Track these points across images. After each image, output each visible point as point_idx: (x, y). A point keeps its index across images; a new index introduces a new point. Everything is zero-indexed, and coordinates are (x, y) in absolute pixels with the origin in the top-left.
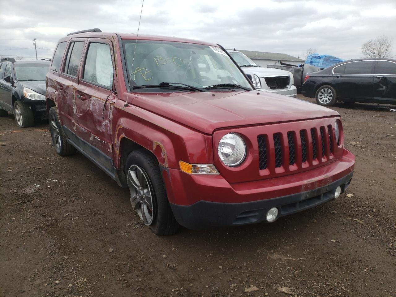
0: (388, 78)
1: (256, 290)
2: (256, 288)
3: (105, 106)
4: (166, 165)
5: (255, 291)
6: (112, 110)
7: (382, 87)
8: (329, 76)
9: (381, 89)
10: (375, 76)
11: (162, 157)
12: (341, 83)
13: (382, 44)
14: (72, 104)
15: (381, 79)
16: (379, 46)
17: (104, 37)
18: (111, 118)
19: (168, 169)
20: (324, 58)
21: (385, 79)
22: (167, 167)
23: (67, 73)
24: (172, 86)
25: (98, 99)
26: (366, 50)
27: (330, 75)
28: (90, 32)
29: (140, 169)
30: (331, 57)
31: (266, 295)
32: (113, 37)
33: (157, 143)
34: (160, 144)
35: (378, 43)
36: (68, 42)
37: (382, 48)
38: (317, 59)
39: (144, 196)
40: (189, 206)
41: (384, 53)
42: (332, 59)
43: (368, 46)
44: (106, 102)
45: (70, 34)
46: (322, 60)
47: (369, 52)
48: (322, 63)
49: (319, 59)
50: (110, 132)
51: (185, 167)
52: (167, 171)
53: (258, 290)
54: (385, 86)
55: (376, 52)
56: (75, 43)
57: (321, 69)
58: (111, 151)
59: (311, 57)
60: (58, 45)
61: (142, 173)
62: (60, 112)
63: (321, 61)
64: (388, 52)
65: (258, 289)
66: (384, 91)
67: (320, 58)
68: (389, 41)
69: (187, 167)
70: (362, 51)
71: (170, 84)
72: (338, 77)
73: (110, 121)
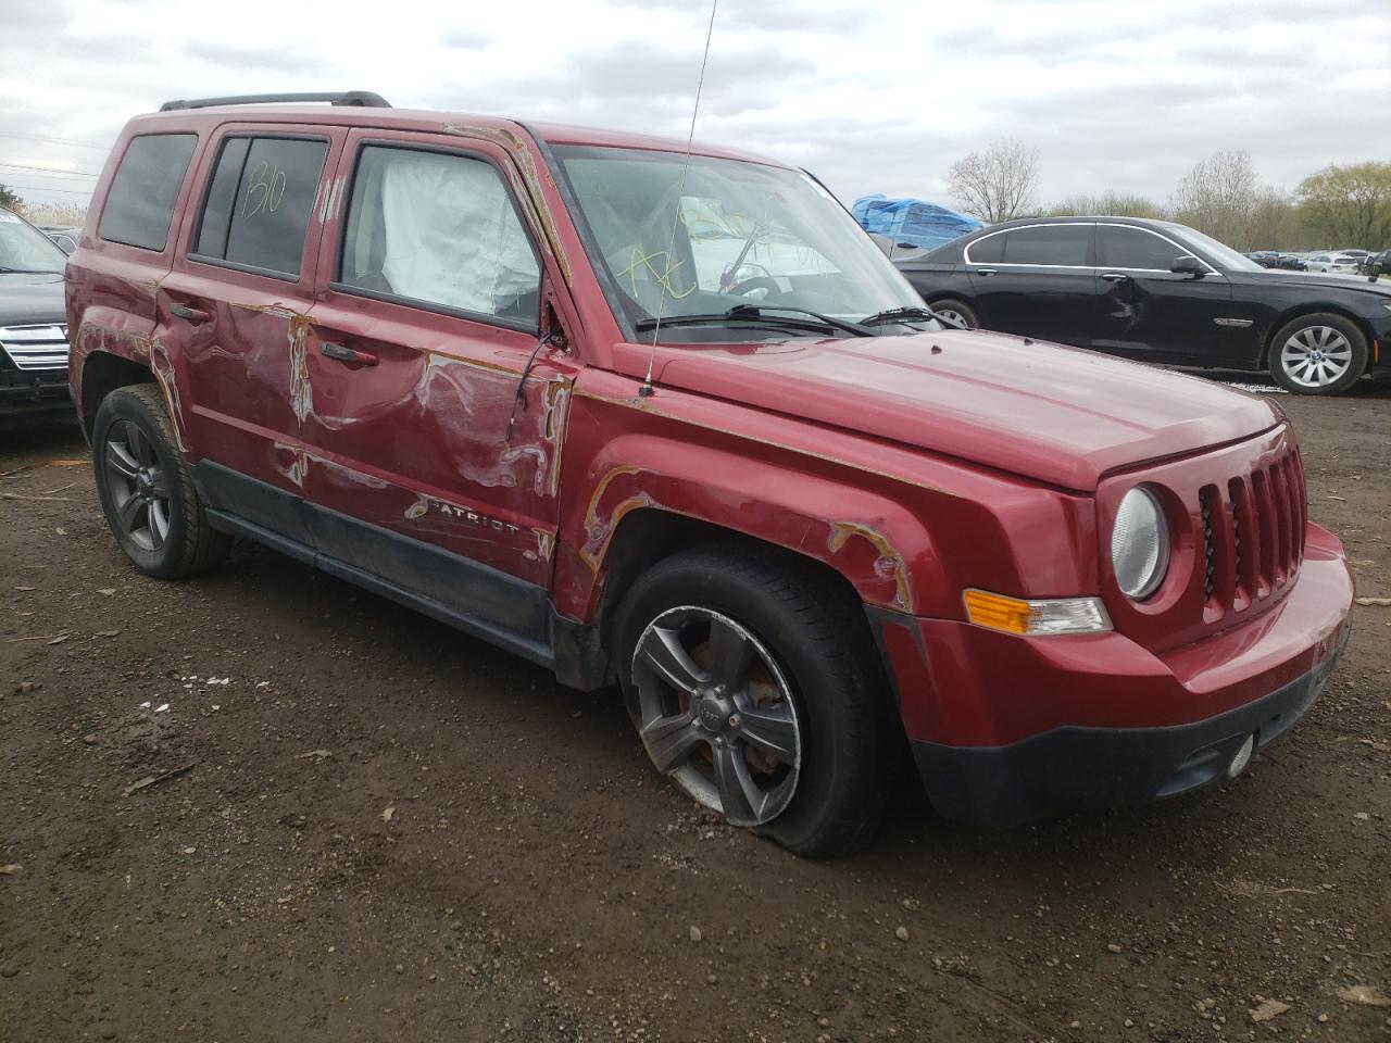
0: (1139, 282)
1: (1282, 1011)
2: (1281, 1007)
3: (521, 393)
4: (904, 602)
5: (1280, 1014)
6: (563, 409)
7: (1121, 309)
8: (952, 272)
9: (1119, 315)
10: (1098, 274)
11: (878, 576)
12: (998, 293)
13: (1006, 167)
14: (285, 379)
15: (1118, 283)
16: (998, 173)
17: (450, 129)
18: (556, 437)
19: (916, 621)
20: (906, 209)
21: (1129, 284)
22: (911, 612)
23: (225, 258)
24: (773, 320)
25: (472, 365)
26: (964, 184)
27: (958, 268)
28: (329, 104)
29: (732, 622)
30: (929, 207)
31: (1322, 1022)
32: (505, 132)
33: (854, 527)
34: (871, 532)
35: (997, 162)
36: (203, 135)
37: (1007, 179)
38: (887, 211)
39: (736, 717)
40: (999, 747)
41: (1015, 195)
42: (933, 214)
43: (967, 171)
44: (524, 379)
45: (179, 105)
46: (900, 216)
47: (971, 191)
48: (901, 225)
49: (892, 214)
50: (545, 485)
51: (987, 610)
52: (907, 627)
53: (1288, 1010)
54: (1130, 303)
55: (991, 192)
56: (256, 141)
57: (900, 246)
58: (543, 558)
59: (866, 207)
60: (129, 144)
61: (745, 634)
62: (186, 408)
63: (897, 219)
64: (1028, 190)
65: (1287, 1007)
66: (1127, 319)
67: (891, 208)
68: (1028, 157)
69: (1006, 609)
70: (950, 186)
71: (762, 313)
72: (984, 274)
73: (549, 449)
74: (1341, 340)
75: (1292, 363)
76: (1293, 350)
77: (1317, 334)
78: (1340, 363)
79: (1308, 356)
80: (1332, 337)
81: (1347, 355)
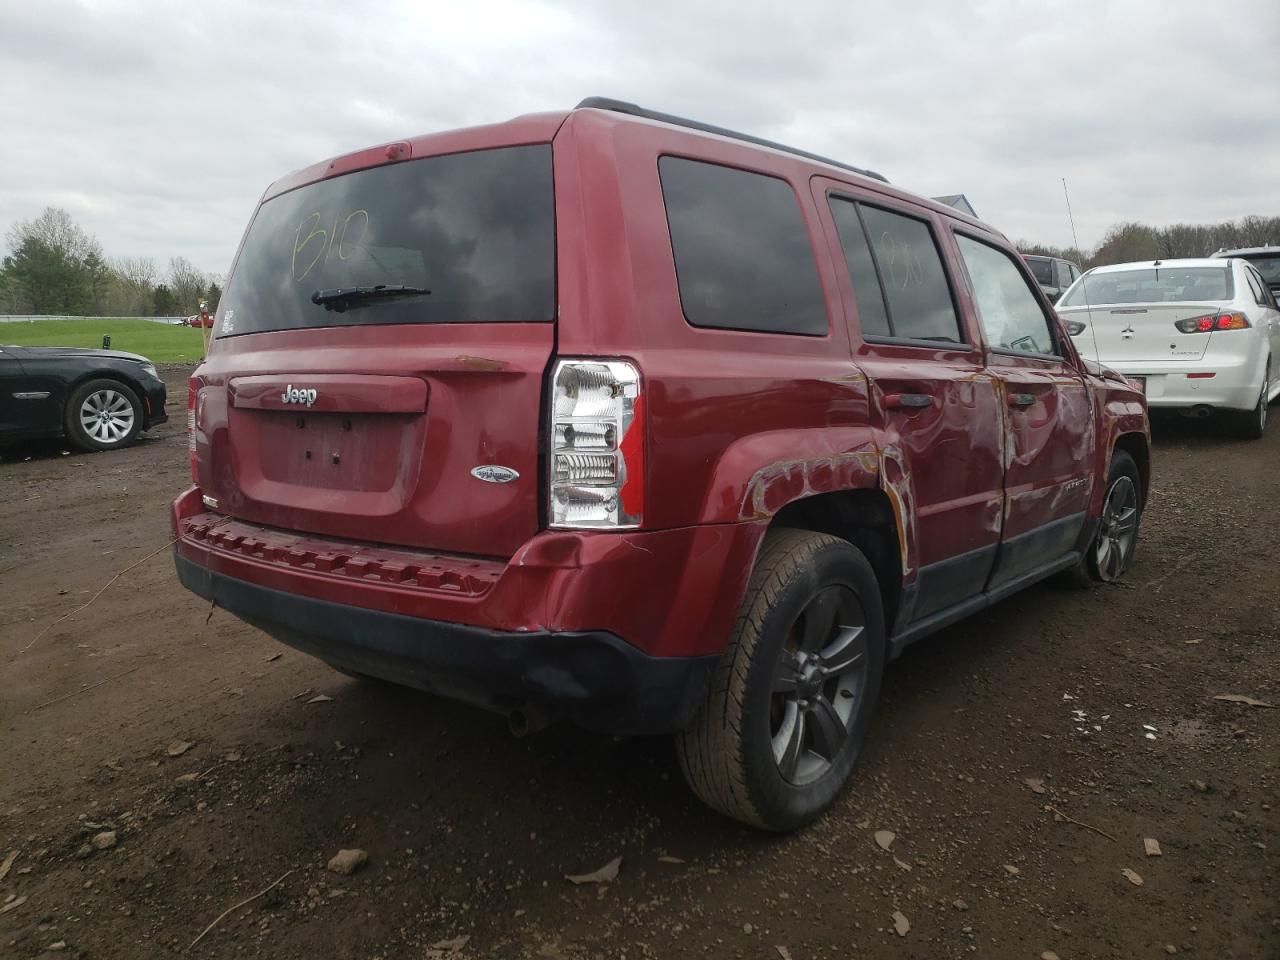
74: (122, 400)
75: (90, 426)
76: (87, 413)
77: (103, 397)
78: (125, 418)
79: (99, 417)
80: (115, 399)
81: (129, 411)
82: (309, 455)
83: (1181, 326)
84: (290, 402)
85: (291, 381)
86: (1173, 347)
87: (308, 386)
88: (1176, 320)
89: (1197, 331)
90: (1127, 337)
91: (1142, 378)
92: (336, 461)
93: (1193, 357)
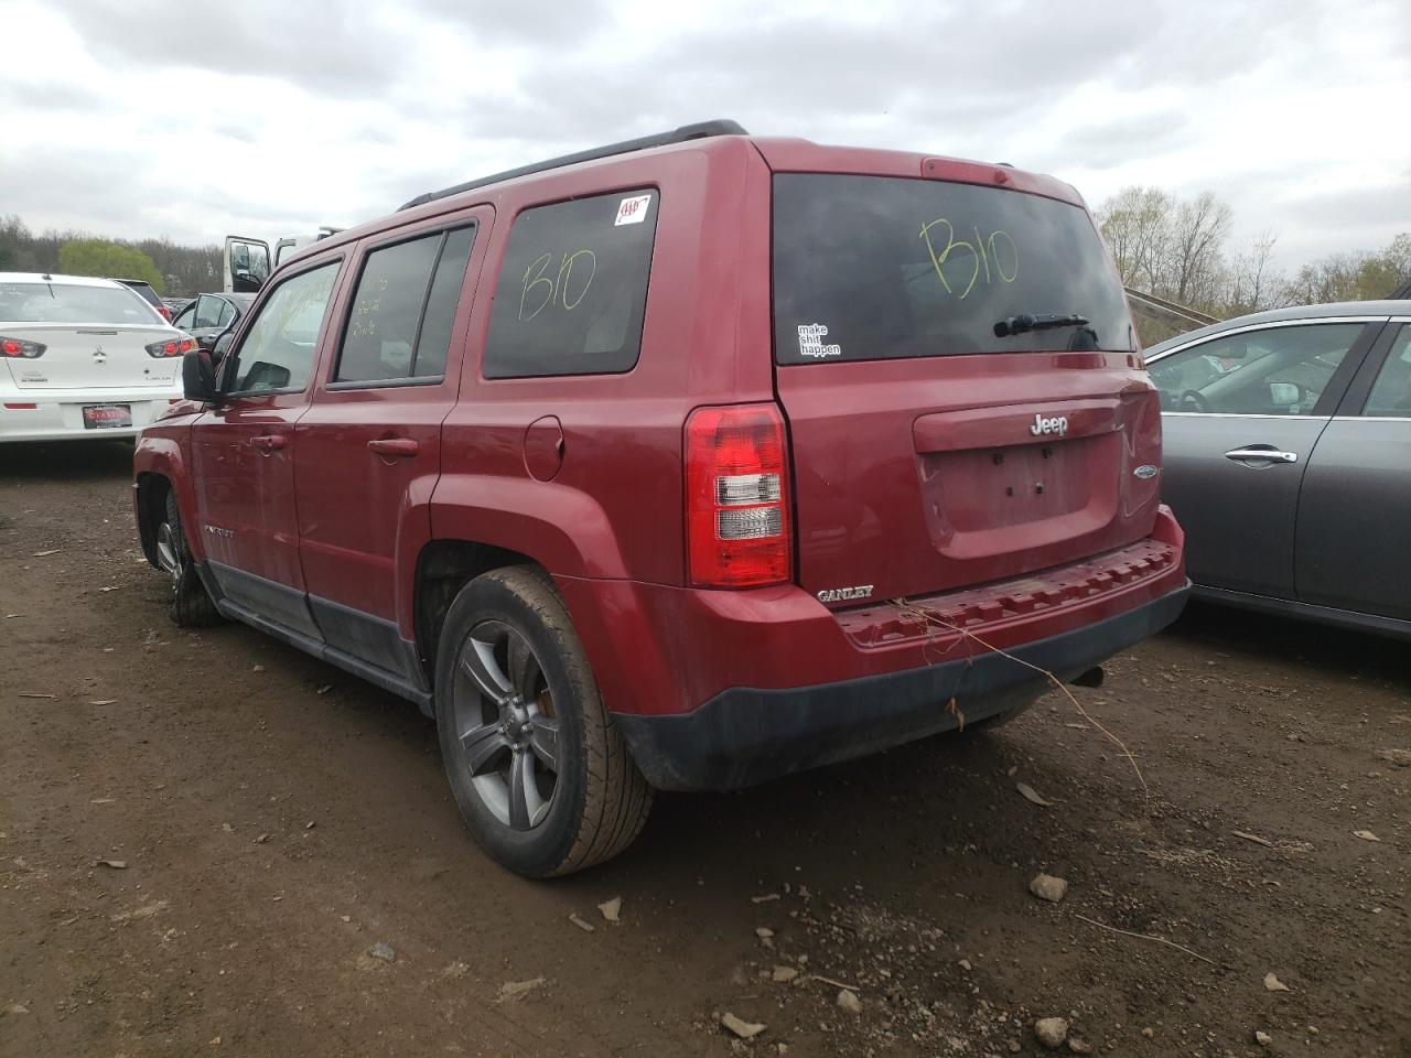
82: (1010, 492)
83: (150, 350)
84: (1042, 433)
85: (1040, 411)
86: (147, 372)
87: (1057, 415)
88: (145, 345)
89: (166, 356)
90: (100, 361)
91: (126, 405)
92: (1039, 490)
93: (165, 382)
